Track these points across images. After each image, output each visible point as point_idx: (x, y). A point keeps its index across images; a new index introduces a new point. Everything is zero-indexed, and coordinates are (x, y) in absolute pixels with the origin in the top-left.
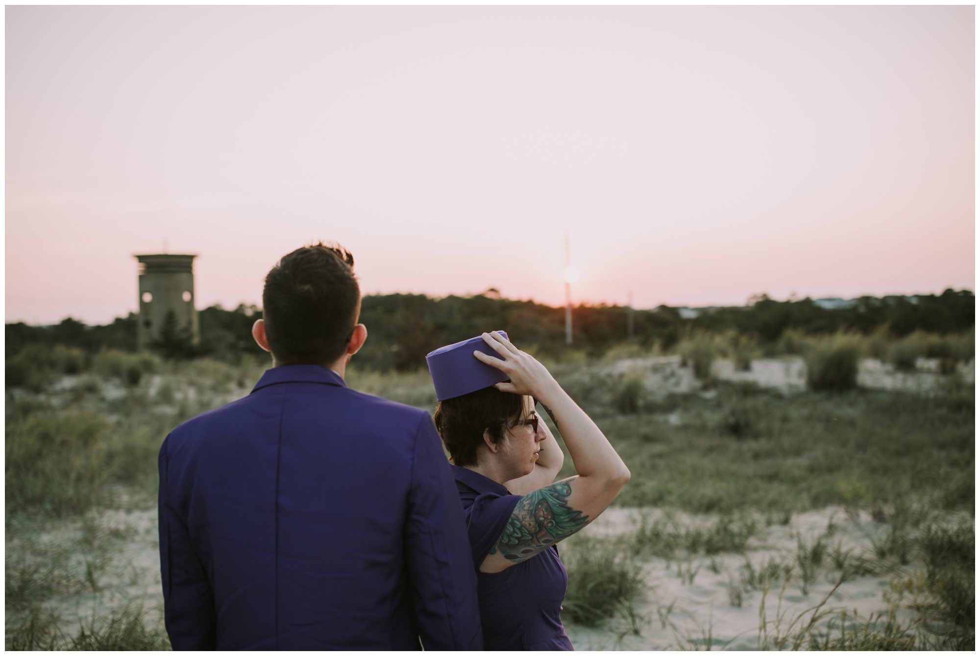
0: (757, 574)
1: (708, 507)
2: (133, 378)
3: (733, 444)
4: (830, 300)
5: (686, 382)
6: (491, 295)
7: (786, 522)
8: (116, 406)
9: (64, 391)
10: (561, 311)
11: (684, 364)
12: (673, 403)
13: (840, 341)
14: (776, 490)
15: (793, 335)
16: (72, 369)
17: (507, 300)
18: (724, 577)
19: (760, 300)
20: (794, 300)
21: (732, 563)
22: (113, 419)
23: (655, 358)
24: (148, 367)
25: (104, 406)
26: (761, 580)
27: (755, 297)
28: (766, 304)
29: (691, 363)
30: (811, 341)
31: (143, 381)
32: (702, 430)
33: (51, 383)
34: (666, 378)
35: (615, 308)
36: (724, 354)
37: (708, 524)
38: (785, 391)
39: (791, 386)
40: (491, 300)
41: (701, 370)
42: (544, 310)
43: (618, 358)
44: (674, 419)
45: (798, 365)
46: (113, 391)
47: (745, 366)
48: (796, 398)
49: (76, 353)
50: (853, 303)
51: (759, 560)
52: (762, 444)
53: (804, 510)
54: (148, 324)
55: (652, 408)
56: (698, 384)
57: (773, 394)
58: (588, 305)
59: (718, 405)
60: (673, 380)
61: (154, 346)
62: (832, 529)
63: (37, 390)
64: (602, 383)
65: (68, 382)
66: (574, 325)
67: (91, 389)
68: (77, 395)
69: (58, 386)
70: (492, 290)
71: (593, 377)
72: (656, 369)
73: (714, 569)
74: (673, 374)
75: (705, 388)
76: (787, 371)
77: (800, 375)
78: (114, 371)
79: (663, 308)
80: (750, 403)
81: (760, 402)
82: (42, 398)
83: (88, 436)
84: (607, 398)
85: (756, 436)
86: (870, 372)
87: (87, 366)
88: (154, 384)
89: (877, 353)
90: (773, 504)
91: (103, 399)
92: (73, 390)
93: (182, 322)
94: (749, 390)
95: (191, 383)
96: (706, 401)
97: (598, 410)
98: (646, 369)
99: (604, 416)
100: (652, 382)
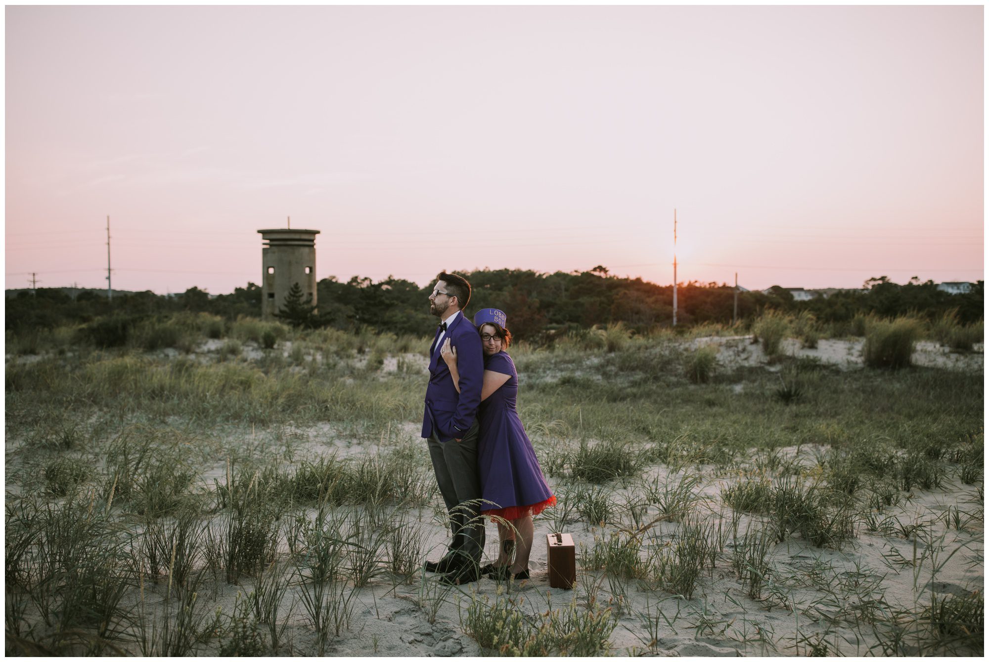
2: (268, 342)
5: (756, 356)
6: (598, 273)
11: (755, 341)
12: (741, 374)
13: (900, 323)
16: (215, 334)
17: (616, 277)
23: (730, 336)
24: (280, 335)
29: (761, 340)
31: (277, 345)
32: (761, 397)
34: (738, 354)
36: (794, 335)
38: (843, 367)
39: (849, 362)
40: (598, 278)
41: (770, 347)
43: (699, 335)
44: (738, 388)
45: (859, 345)
46: (252, 353)
47: (812, 344)
48: (853, 373)
49: (218, 320)
54: (272, 297)
55: (720, 379)
56: (765, 359)
57: (833, 369)
60: (743, 356)
64: (677, 355)
67: (233, 351)
70: (599, 268)
71: (673, 350)
72: (729, 346)
74: (744, 350)
75: (771, 363)
76: (850, 350)
77: (860, 354)
78: (252, 336)
80: (807, 376)
81: (817, 375)
84: (681, 369)
86: (923, 352)
87: (228, 332)
88: (287, 348)
91: (244, 360)
94: (811, 365)
95: (318, 349)
96: (770, 373)
97: (673, 379)
98: (720, 345)
99: (678, 384)
100: (724, 356)
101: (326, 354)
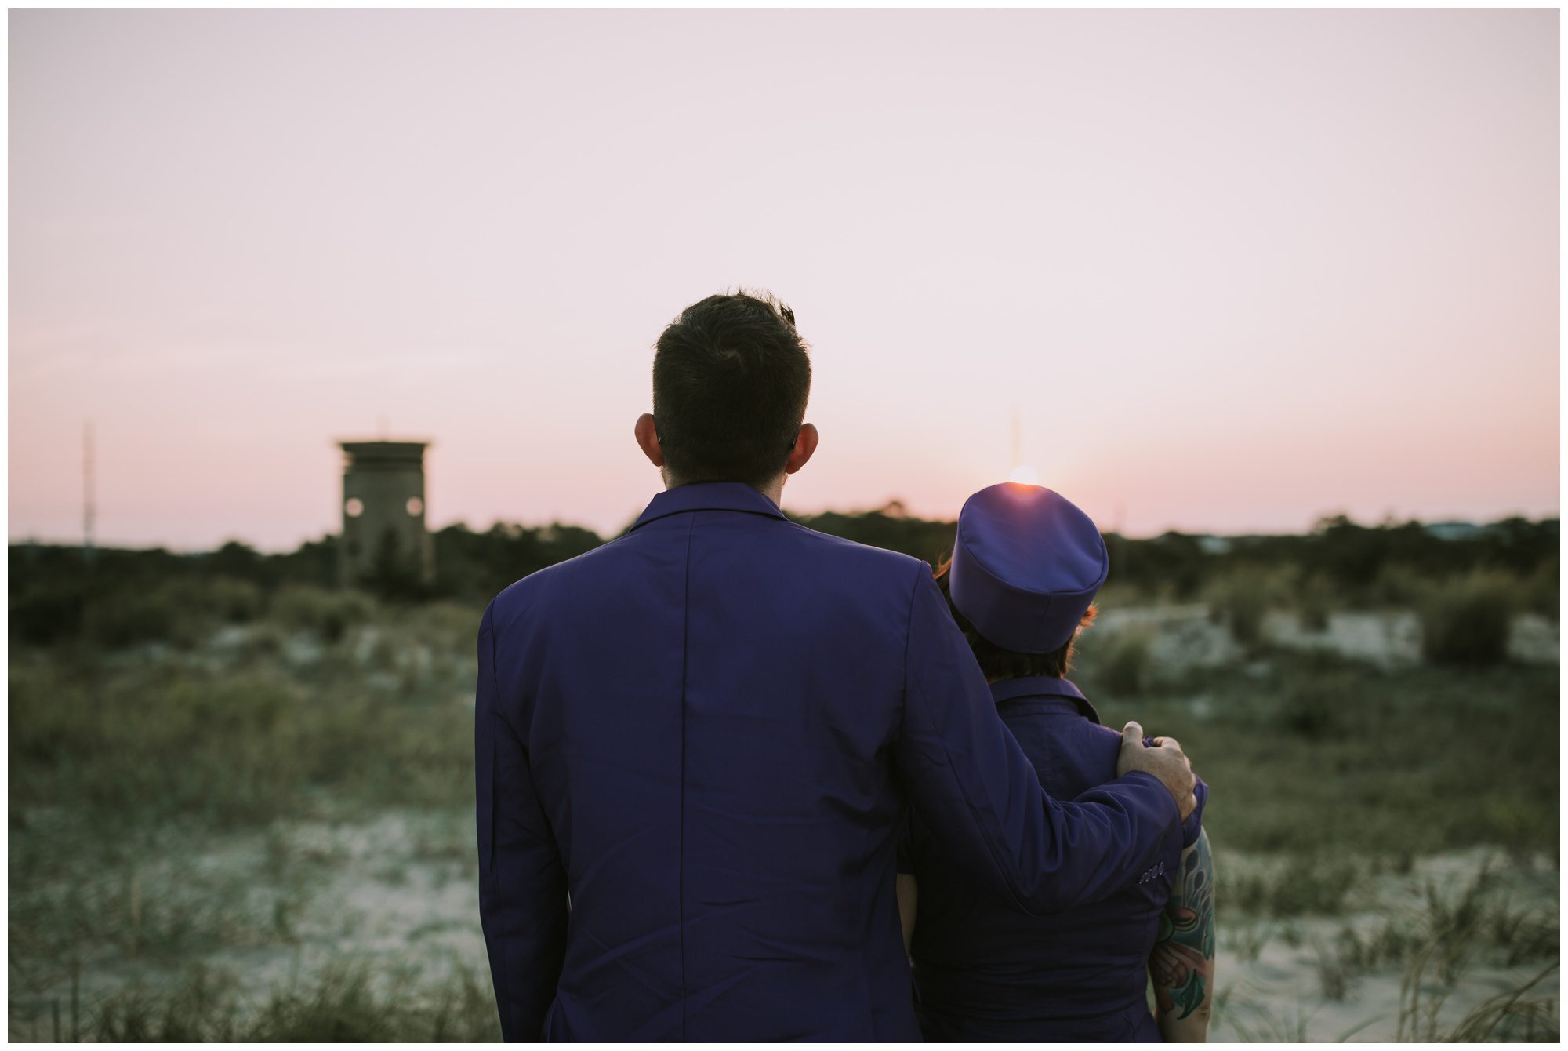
0: (1365, 951)
1: (1271, 843)
2: (333, 630)
3: (1301, 748)
4: (1452, 525)
5: (1219, 647)
6: (893, 512)
7: (1405, 868)
8: (306, 673)
9: (226, 649)
11: (1215, 618)
12: (1198, 681)
13: (1480, 583)
14: (1383, 820)
15: (1398, 575)
16: (239, 615)
17: (918, 519)
18: (1307, 952)
19: (1334, 525)
20: (1392, 525)
21: (1323, 931)
22: (302, 692)
23: (1164, 611)
24: (357, 615)
25: (289, 672)
26: (1373, 957)
27: (1326, 520)
28: (1342, 531)
29: (1227, 616)
30: (1427, 587)
31: (348, 635)
32: (1249, 725)
33: (208, 636)
34: (1187, 641)
36: (1281, 603)
37: (1272, 869)
38: (1385, 663)
39: (1396, 658)
40: (894, 520)
41: (1244, 628)
44: (1200, 707)
45: (1406, 624)
46: (302, 650)
47: (1317, 622)
48: (1406, 675)
49: (247, 591)
50: (1491, 530)
51: (1367, 928)
52: (1351, 749)
53: (1433, 851)
54: (354, 551)
55: (1163, 691)
56: (1238, 651)
57: (1365, 669)
59: (1274, 686)
60: (1197, 645)
61: (366, 583)
62: (1486, 881)
63: (186, 645)
65: (233, 636)
67: (268, 646)
68: (247, 655)
69: (218, 642)
70: (895, 504)
72: (1169, 627)
73: (1292, 939)
74: (1197, 635)
75: (1253, 657)
76: (1389, 634)
77: (1410, 638)
78: (304, 619)
79: (1173, 537)
80: (1327, 682)
81: (1343, 681)
82: (193, 660)
83: (267, 715)
85: (1341, 736)
86: (1530, 637)
87: (263, 610)
88: (365, 641)
89: (1540, 606)
90: (1382, 842)
91: (287, 662)
92: (242, 648)
93: (406, 546)
94: (1326, 662)
95: (424, 640)
96: (1254, 679)
98: (1152, 626)
100: (1163, 649)
101: (437, 650)
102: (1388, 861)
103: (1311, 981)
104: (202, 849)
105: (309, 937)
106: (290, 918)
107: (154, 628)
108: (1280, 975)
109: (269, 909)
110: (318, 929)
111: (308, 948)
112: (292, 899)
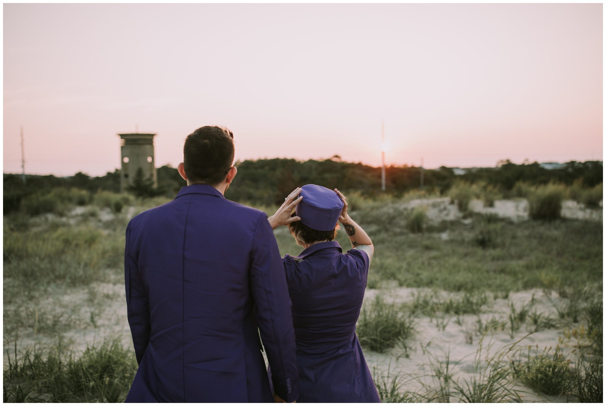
0: (484, 326)
1: (458, 288)
2: (118, 208)
3: (480, 251)
4: (550, 164)
5: (453, 213)
6: (335, 160)
7: (506, 297)
8: (108, 225)
9: (77, 215)
10: (379, 169)
11: (452, 203)
12: (445, 226)
13: (551, 188)
14: (502, 278)
15: (523, 186)
16: (82, 203)
17: (346, 162)
18: (464, 328)
19: (505, 163)
20: (527, 163)
21: (470, 320)
22: (105, 232)
23: (436, 199)
24: (127, 202)
25: (101, 224)
26: (486, 329)
27: (502, 162)
28: (509, 166)
29: (456, 202)
30: (532, 189)
31: (123, 210)
32: (462, 242)
33: (70, 211)
34: (441, 211)
35: (413, 168)
36: (478, 197)
37: (458, 297)
38: (515, 219)
39: (518, 217)
40: (336, 163)
41: (463, 206)
42: (368, 169)
43: (412, 199)
44: (445, 236)
45: (524, 204)
46: (106, 216)
47: (491, 204)
48: (522, 224)
49: (84, 193)
50: (565, 165)
51: (486, 319)
52: (497, 252)
53: (518, 290)
54: (126, 176)
55: (431, 229)
56: (460, 215)
57: (507, 221)
58: (396, 166)
59: (472, 227)
60: (445, 213)
61: (130, 189)
62: (533, 301)
63: (61, 215)
64: (400, 214)
65: (80, 210)
66: (387, 179)
67: (93, 214)
68: (85, 218)
69: (74, 213)
70: (336, 156)
71: (396, 210)
72: (434, 206)
73: (459, 323)
74: (445, 209)
75: (465, 217)
76: (517, 207)
77: (525, 210)
78: (107, 204)
79: (443, 168)
80: (492, 227)
81: (499, 226)
82: (64, 219)
83: (91, 241)
84: (403, 223)
85: (495, 247)
86: (569, 208)
87: (91, 201)
88: (130, 212)
89: (574, 197)
90: (500, 287)
91: (100, 221)
92: (83, 215)
93: (147, 175)
94: (492, 219)
96: (465, 225)
97: (398, 230)
98: (428, 205)
99: (401, 234)
100: (432, 213)
102: (500, 294)
103: (462, 338)
104: (65, 293)
105: (103, 325)
106: (96, 318)
107: (49, 208)
108: (452, 336)
109: (88, 315)
110: (106, 323)
111: (102, 329)
112: (97, 312)
